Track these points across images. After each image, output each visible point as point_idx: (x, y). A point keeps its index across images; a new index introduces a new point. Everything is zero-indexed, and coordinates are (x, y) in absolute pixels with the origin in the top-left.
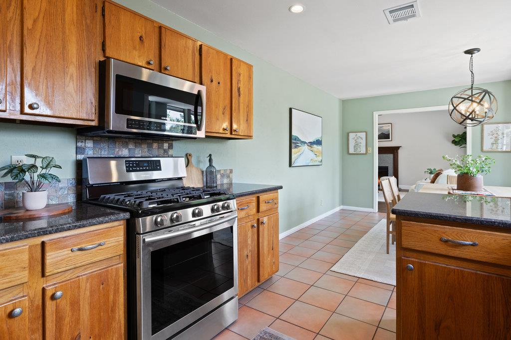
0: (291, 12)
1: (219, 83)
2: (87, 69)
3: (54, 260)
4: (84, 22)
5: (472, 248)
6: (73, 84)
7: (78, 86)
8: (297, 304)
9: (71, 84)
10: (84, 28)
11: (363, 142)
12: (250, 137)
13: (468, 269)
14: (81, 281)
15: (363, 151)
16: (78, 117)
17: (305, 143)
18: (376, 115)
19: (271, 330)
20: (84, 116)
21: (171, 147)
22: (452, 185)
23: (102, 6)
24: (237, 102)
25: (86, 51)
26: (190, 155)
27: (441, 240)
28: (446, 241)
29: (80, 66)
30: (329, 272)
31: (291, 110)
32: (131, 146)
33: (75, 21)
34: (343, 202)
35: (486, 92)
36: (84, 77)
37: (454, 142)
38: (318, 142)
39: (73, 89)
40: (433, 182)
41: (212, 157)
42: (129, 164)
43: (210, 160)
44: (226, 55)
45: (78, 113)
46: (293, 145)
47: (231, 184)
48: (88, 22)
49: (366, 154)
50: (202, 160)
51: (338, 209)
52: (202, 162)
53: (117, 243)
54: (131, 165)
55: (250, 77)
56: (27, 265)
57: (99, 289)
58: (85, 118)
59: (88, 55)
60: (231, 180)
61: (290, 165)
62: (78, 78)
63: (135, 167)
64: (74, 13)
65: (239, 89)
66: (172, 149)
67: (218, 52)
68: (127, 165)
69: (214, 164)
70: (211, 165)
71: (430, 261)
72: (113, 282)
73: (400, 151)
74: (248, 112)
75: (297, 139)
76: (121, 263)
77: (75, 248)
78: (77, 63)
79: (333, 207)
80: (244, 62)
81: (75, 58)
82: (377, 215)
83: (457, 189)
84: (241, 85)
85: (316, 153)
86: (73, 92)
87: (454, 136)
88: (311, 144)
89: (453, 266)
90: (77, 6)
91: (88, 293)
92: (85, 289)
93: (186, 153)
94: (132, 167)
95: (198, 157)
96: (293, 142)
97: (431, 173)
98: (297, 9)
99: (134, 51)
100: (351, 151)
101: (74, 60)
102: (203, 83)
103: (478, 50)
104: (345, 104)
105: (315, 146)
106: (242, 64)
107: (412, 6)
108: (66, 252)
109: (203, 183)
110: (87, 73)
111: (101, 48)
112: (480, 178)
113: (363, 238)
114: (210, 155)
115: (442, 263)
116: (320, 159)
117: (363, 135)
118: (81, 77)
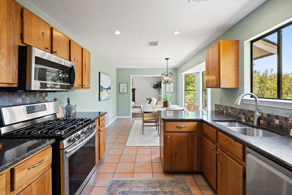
0: (115, 34)
1: (78, 61)
2: (13, 51)
3: (19, 178)
4: (11, 20)
5: (184, 128)
6: (4, 60)
7: (7, 61)
8: (119, 164)
9: (3, 60)
10: (11, 24)
11: (126, 88)
12: (89, 88)
13: (184, 134)
14: (33, 186)
15: (126, 91)
16: (7, 82)
17: (104, 89)
18: (131, 76)
19: (114, 179)
20: (11, 82)
21: (46, 95)
22: (161, 105)
23: (21, 11)
24: (85, 71)
25: (12, 39)
26: (57, 99)
27: (177, 127)
28: (178, 127)
29: (9, 48)
30: (125, 147)
31: (100, 73)
32: (23, 97)
33: (6, 18)
34: (117, 115)
35: (172, 74)
36: (11, 56)
37: (154, 87)
38: (109, 88)
39: (4, 63)
40: (149, 103)
41: (70, 100)
42: (29, 108)
43: (68, 102)
44: (80, 46)
45: (7, 79)
46: (101, 90)
47: (75, 113)
48: (14, 19)
49: (127, 93)
50: (62, 101)
51: (115, 118)
52: (62, 102)
53: (49, 158)
54: (30, 109)
55: (90, 58)
56: (4, 187)
57: (41, 187)
58: (11, 83)
59: (13, 42)
60: (76, 111)
61: (99, 100)
62: (7, 56)
63: (32, 110)
64: (5, 13)
65: (85, 64)
66: (47, 96)
67: (77, 45)
68: (27, 109)
69: (71, 103)
70: (69, 104)
71: (173, 134)
72: (47, 182)
73: (136, 91)
74: (89, 76)
75: (102, 87)
76: (50, 169)
77: (31, 167)
78: (7, 46)
79: (114, 118)
80: (87, 51)
81: (6, 43)
82: (131, 119)
83: (164, 107)
84: (86, 62)
85: (109, 93)
86: (4, 65)
87: (154, 85)
88: (107, 89)
89: (180, 134)
90: (7, 9)
91: (36, 192)
92: (35, 190)
93: (54, 98)
94: (30, 110)
95: (60, 100)
96: (100, 88)
97: (148, 100)
98: (117, 33)
99: (39, 41)
100: (121, 91)
101: (5, 44)
102: (71, 60)
103: (169, 59)
104: (118, 70)
105: (108, 90)
106: (86, 51)
107: (157, 43)
108: (26, 171)
109: (64, 114)
110: (13, 53)
111: (20, 37)
112: (170, 102)
113: (131, 130)
114: (68, 99)
115: (177, 134)
116: (110, 96)
117: (126, 85)
118: (9, 55)
